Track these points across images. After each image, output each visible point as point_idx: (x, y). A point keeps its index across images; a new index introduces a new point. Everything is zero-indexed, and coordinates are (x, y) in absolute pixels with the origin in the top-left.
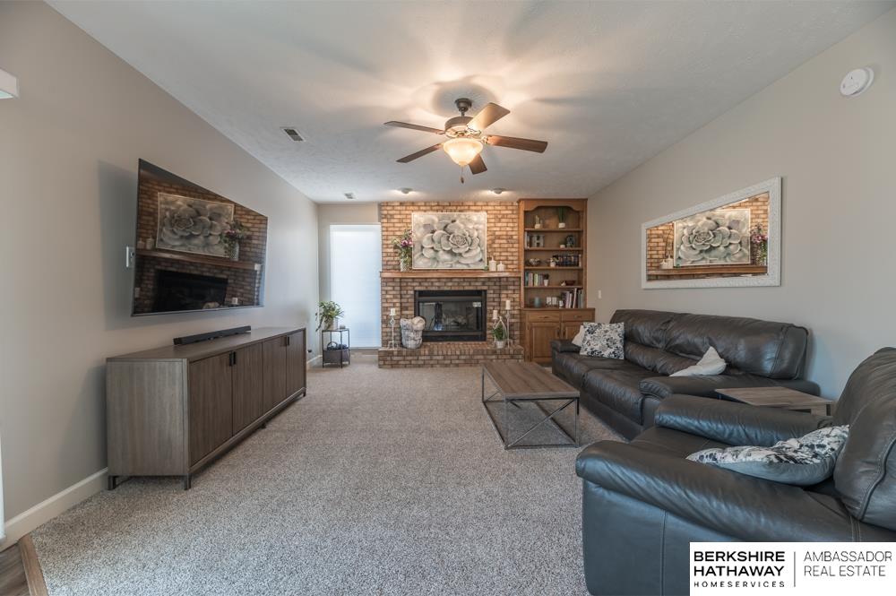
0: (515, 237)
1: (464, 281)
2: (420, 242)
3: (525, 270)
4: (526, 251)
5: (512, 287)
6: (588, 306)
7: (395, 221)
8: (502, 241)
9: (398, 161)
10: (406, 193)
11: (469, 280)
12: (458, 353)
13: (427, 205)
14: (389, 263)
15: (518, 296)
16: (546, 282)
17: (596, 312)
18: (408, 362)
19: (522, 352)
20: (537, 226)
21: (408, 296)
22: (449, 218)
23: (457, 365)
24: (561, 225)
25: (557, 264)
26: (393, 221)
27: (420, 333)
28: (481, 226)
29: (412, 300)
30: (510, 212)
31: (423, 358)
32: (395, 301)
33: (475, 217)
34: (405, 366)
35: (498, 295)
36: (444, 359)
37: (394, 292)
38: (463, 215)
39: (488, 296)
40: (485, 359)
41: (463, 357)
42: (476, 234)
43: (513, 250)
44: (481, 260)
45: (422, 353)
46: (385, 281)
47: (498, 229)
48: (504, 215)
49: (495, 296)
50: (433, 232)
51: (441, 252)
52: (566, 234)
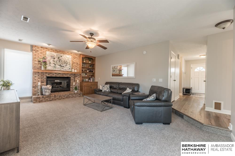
0: (79, 63)
1: (64, 74)
2: (49, 61)
3: (82, 72)
4: (82, 67)
5: (78, 76)
6: (96, 81)
7: (39, 52)
8: (75, 64)
9: (70, 41)
10: (49, 45)
11: (66, 74)
12: (64, 95)
13: (52, 50)
14: (36, 67)
15: (80, 79)
16: (86, 75)
17: (98, 82)
18: (46, 100)
19: (82, 93)
20: (85, 62)
21: (44, 78)
22: (60, 55)
23: (64, 99)
24: (90, 62)
25: (89, 71)
26: (38, 52)
27: (50, 90)
28: (70, 59)
29: (46, 80)
30: (77, 57)
31: (52, 98)
32: (39, 80)
33: (68, 56)
34: (45, 101)
35: (74, 79)
36: (60, 97)
37: (39, 77)
38: (64, 55)
39: (71, 78)
40: (72, 96)
41: (66, 96)
42: (68, 61)
43: (78, 67)
44: (70, 69)
45: (52, 96)
46: (34, 73)
47: (74, 61)
48: (76, 57)
49: (73, 78)
50: (54, 59)
51: (57, 65)
52: (91, 64)
